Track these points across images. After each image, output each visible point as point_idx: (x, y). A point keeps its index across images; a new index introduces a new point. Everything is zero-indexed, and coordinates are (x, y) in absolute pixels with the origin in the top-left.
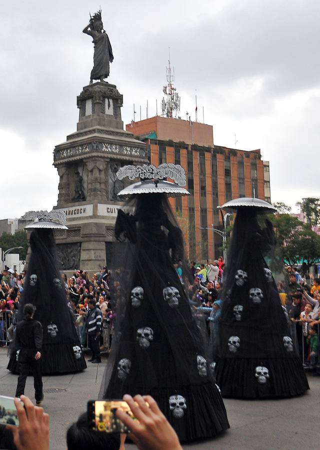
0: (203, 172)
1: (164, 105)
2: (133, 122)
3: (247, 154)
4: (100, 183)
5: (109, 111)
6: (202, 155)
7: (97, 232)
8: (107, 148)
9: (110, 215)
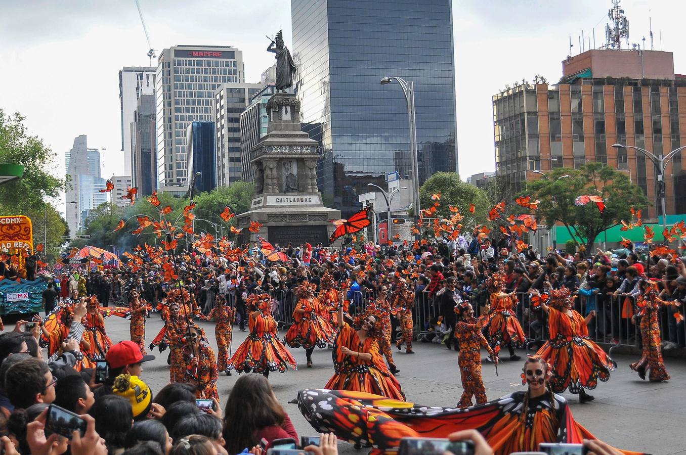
5: (286, 116)
6: (656, 90)
8: (276, 149)
9: (280, 204)
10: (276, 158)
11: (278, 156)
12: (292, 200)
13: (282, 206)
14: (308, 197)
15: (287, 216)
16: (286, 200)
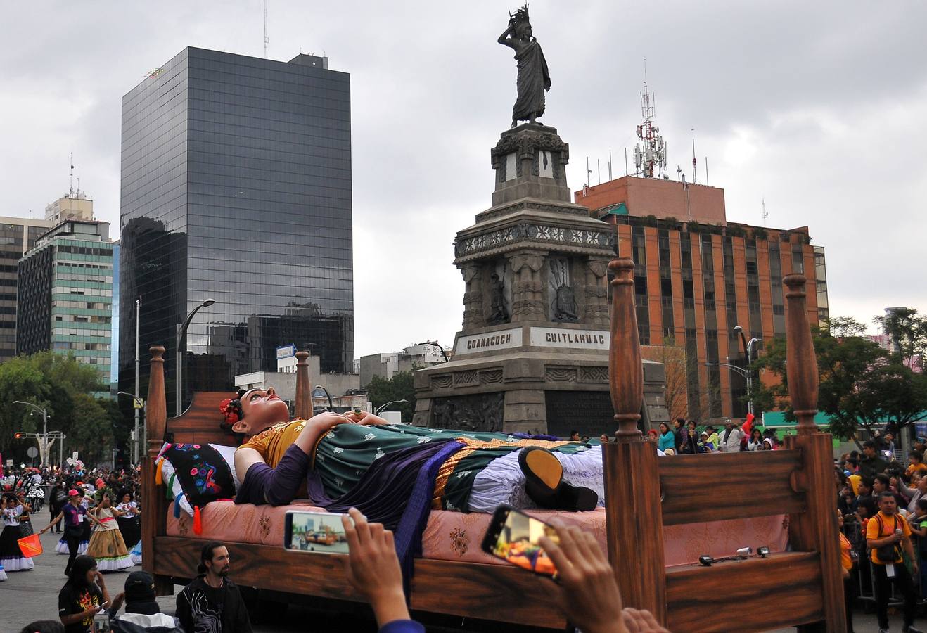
0: (708, 269)
1: (639, 156)
2: (587, 187)
3: (785, 235)
4: (534, 292)
5: (546, 172)
6: (707, 240)
7: (529, 375)
8: (543, 233)
9: (552, 345)
10: (545, 250)
11: (548, 246)
12: (572, 339)
13: (558, 350)
14: (597, 334)
15: (579, 369)
16: (562, 337)
